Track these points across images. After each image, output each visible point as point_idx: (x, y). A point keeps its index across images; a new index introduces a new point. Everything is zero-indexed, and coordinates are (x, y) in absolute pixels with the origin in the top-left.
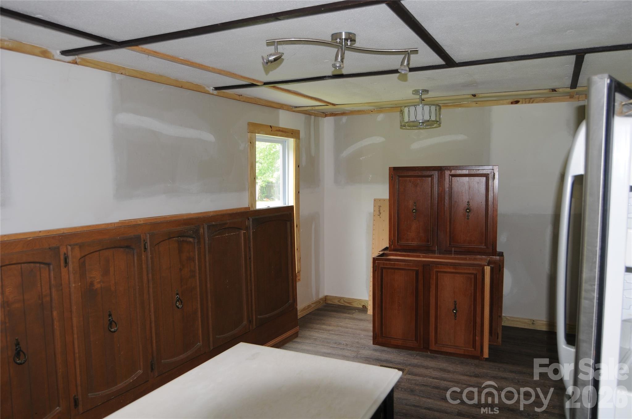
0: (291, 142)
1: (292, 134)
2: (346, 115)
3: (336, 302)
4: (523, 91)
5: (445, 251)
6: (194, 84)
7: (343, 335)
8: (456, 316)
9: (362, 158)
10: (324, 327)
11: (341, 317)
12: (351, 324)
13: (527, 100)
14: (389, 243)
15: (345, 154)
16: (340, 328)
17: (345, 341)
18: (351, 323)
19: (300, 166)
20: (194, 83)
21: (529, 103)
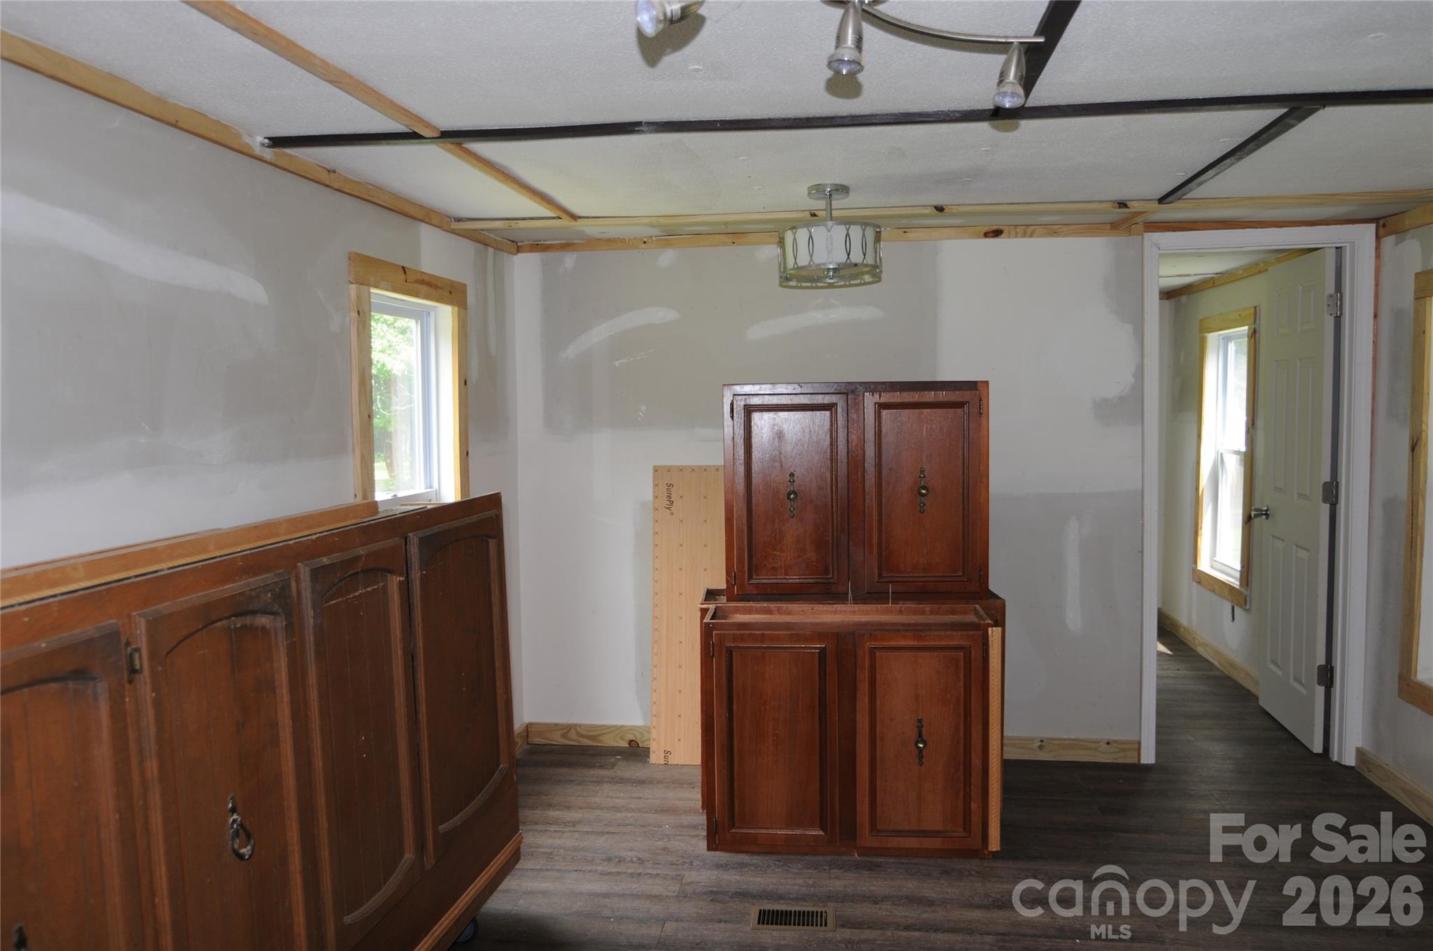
0: (445, 314)
1: (451, 293)
2: (574, 251)
3: (557, 739)
4: (1052, 203)
5: (868, 593)
6: (210, 119)
7: (618, 833)
8: (922, 757)
9: (621, 361)
10: (553, 814)
11: (586, 779)
12: (623, 798)
13: (1020, 229)
14: (727, 578)
15: (571, 352)
16: (598, 812)
17: (630, 850)
18: (622, 794)
19: (468, 383)
20: (210, 116)
21: (1024, 235)
